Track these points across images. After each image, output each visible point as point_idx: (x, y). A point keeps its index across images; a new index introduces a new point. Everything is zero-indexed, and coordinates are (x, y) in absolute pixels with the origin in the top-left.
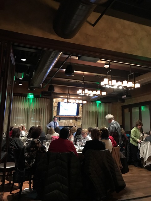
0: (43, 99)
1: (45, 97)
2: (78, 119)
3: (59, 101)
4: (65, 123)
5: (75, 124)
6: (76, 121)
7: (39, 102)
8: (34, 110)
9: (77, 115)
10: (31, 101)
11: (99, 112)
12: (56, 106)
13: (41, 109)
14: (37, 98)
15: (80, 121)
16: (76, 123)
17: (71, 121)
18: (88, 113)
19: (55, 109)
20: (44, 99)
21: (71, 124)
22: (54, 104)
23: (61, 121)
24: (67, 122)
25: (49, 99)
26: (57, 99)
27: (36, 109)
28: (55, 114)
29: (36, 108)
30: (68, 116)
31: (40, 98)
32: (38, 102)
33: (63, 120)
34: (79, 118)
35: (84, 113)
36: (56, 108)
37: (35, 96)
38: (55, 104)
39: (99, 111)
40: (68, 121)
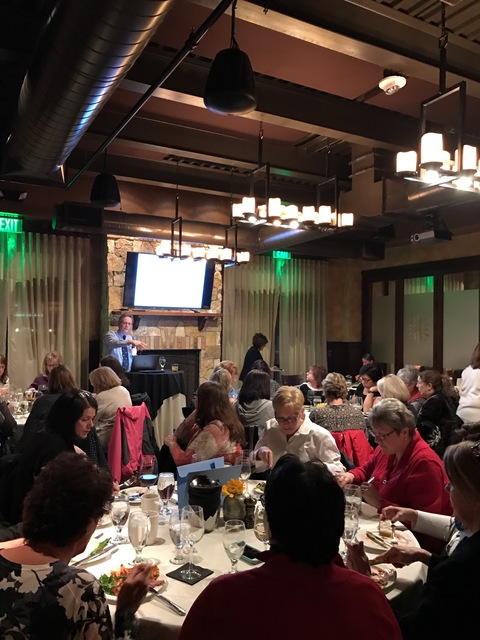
0: (63, 238)
1: (73, 229)
2: (207, 322)
3: (130, 250)
4: (157, 339)
5: (196, 343)
6: (200, 330)
7: (46, 250)
8: (24, 284)
9: (203, 308)
10: (11, 243)
11: (281, 296)
12: (119, 270)
13: (57, 280)
14: (38, 235)
15: (213, 329)
16: (200, 340)
17: (180, 331)
18: (244, 299)
19: (116, 282)
20: (67, 241)
21: (180, 340)
22: (109, 263)
23: (140, 330)
24: (166, 333)
25: (88, 240)
26: (123, 240)
27: (35, 280)
28: (114, 303)
29: (33, 276)
30: (169, 309)
31: (50, 231)
32: (42, 251)
33: (148, 326)
34: (211, 317)
35: (230, 299)
36: (120, 279)
37: (27, 226)
38: (115, 263)
39: (283, 290)
40: (170, 329)
